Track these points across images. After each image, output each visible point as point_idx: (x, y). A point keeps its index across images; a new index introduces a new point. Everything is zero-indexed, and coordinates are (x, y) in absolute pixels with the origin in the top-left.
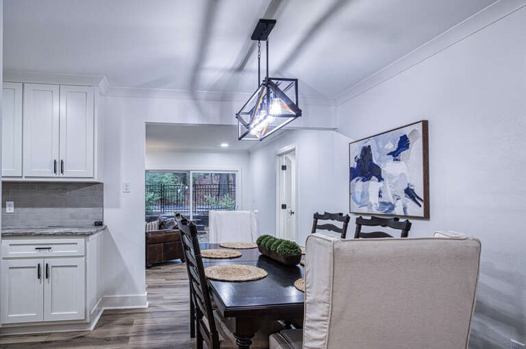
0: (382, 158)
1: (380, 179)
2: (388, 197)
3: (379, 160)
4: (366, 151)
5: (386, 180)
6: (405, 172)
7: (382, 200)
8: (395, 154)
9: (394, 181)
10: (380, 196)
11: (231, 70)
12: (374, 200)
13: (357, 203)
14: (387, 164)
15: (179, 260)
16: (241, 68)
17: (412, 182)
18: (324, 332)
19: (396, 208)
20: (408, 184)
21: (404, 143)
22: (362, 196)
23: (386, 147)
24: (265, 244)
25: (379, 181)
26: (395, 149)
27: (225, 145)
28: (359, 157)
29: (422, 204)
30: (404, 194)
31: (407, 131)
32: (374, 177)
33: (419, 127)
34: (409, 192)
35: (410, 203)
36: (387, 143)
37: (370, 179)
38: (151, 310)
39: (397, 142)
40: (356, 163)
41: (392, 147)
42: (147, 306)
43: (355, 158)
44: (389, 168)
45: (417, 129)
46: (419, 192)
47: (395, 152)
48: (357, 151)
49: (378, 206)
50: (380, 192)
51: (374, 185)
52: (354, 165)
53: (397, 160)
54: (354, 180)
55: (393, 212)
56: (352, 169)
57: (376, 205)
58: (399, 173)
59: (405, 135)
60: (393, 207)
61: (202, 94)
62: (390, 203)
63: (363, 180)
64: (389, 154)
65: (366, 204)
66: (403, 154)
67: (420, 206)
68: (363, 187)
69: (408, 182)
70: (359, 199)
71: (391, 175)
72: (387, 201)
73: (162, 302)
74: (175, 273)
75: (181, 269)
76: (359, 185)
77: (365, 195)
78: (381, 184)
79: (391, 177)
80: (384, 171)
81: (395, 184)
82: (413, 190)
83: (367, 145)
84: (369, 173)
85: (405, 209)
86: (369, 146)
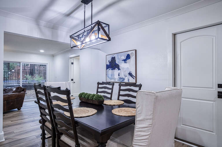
0: (120, 62)
1: (119, 69)
2: (122, 76)
3: (119, 62)
4: (113, 59)
5: (122, 70)
6: (129, 67)
7: (120, 77)
8: (125, 61)
9: (124, 70)
10: (119, 75)
11: (64, 14)
12: (116, 77)
13: (109, 78)
14: (122, 64)
15: (16, 109)
16: (68, 15)
17: (131, 71)
18: (149, 132)
19: (125, 80)
20: (130, 71)
21: (128, 57)
22: (111, 76)
23: (121, 58)
24: (85, 97)
25: (119, 70)
26: (125, 59)
27: (42, 51)
28: (110, 61)
29: (135, 78)
30: (128, 75)
31: (129, 53)
32: (116, 68)
33: (134, 52)
34: (130, 74)
35: (131, 78)
36: (122, 56)
37: (115, 69)
38: (7, 141)
39: (126, 56)
40: (109, 63)
41: (124, 58)
42: (4, 140)
43: (109, 61)
44: (122, 65)
45: (133, 52)
46: (134, 74)
47: (125, 60)
48: (109, 59)
49: (118, 79)
50: (119, 74)
51: (116, 71)
52: (108, 64)
53: (125, 63)
54: (108, 69)
55: (124, 81)
56: (107, 65)
57: (117, 79)
58: (126, 67)
59: (129, 54)
60: (124, 79)
61: (43, 23)
62: (123, 78)
63: (112, 70)
64: (122, 60)
65: (113, 78)
66: (128, 61)
67: (134, 79)
68: (112, 72)
69: (130, 70)
70: (110, 77)
71: (124, 68)
72: (122, 77)
73: (13, 135)
74: (17, 116)
75: (19, 114)
76: (110, 71)
77: (112, 75)
78: (119, 71)
79: (123, 69)
80: (121, 66)
81: (125, 71)
82: (131, 73)
83: (114, 56)
84: (114, 67)
85: (128, 80)
86: (115, 57)
